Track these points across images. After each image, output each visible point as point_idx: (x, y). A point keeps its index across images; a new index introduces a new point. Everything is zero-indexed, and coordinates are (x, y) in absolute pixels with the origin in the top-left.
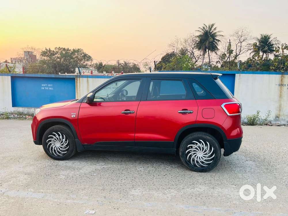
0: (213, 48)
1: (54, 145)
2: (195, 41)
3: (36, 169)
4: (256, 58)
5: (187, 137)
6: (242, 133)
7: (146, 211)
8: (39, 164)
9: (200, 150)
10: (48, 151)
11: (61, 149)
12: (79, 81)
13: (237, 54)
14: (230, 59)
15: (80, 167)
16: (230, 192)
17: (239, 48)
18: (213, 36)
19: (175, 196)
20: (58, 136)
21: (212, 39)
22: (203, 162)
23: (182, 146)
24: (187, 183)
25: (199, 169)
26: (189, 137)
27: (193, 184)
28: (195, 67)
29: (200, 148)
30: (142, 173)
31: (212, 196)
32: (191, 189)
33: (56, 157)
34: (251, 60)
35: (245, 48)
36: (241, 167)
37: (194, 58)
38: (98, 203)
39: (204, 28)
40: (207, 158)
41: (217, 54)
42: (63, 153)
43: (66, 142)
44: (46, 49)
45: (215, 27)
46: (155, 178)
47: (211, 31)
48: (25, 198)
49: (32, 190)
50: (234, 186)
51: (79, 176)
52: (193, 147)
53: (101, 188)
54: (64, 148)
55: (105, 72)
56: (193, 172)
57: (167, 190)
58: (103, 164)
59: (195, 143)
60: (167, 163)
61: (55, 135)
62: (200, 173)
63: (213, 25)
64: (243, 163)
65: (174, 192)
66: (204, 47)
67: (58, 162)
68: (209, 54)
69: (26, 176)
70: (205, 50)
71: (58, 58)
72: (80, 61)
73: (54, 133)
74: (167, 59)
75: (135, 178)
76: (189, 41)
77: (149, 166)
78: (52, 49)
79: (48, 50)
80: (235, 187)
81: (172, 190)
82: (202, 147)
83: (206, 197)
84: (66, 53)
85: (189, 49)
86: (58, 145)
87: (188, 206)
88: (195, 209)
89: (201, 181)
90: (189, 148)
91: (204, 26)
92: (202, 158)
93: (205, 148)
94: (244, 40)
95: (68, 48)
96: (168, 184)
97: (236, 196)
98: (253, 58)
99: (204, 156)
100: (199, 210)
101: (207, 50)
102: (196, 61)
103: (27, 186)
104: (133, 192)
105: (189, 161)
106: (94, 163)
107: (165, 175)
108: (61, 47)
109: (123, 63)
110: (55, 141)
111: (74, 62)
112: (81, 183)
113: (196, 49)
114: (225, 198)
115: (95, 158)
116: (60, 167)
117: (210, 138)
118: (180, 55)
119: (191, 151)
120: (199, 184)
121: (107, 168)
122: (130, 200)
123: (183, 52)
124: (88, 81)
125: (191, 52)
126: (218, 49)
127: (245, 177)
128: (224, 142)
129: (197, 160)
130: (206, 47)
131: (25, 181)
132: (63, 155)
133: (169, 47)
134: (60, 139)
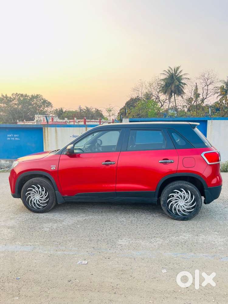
0: (179, 91)
1: (34, 198)
2: (160, 84)
3: (18, 223)
4: (224, 101)
5: (169, 186)
6: (222, 181)
7: (136, 260)
8: (19, 217)
9: (182, 198)
10: (27, 204)
11: (41, 202)
12: (47, 130)
13: (203, 98)
14: (196, 103)
15: (62, 219)
16: (214, 238)
17: (205, 92)
18: (179, 79)
19: (162, 244)
20: (37, 189)
21: (178, 83)
22: (184, 211)
23: (164, 195)
24: (171, 231)
25: (181, 217)
26: (171, 186)
27: (177, 232)
28: (161, 111)
29: (181, 197)
30: (125, 224)
31: (197, 243)
32: (176, 237)
33: (36, 210)
34: (219, 104)
35: (212, 91)
36: (221, 214)
37: (159, 102)
38: (89, 253)
39: (169, 71)
40: (189, 206)
41: (183, 98)
42: (43, 205)
43: (46, 194)
44: (3, 96)
45: (181, 70)
46: (138, 227)
47: (177, 74)
48: (14, 251)
49: (20, 243)
50: (216, 233)
51: (63, 228)
52: (174, 196)
53: (88, 239)
54: (43, 201)
55: (67, 119)
56: (175, 221)
57: (153, 239)
58: (84, 215)
59: (176, 192)
60: (148, 213)
61: (34, 188)
62: (181, 221)
63: (178, 68)
64: (222, 210)
65: (160, 241)
66: (170, 91)
67: (38, 215)
68: (175, 98)
69: (9, 230)
70: (171, 95)
71: (15, 104)
72: (39, 108)
73: (33, 186)
74: (131, 103)
75: (119, 228)
76: (154, 85)
77: (131, 216)
78: (9, 95)
79: (4, 96)
80: (218, 233)
81: (157, 239)
82: (183, 196)
83: (191, 244)
84: (24, 99)
85: (154, 93)
86: (37, 197)
87: (176, 253)
88: (183, 256)
89: (184, 229)
90: (170, 197)
91: (169, 69)
92: (183, 206)
93: (186, 196)
94: (210, 84)
95: (26, 94)
96: (152, 233)
97: (220, 242)
98: (221, 102)
99: (185, 205)
100: (187, 257)
101: (173, 94)
102: (162, 106)
103: (14, 239)
104: (120, 242)
105: (171, 210)
106: (74, 215)
107: (148, 224)
108: (18, 93)
109: (85, 108)
110: (34, 194)
111: (33, 108)
112: (66, 235)
113: (161, 93)
114: (209, 244)
115: (74, 210)
116: (42, 220)
117: (191, 187)
118: (145, 99)
119: (172, 200)
120: (183, 232)
121: (89, 220)
122: (119, 250)
123: (148, 96)
124: (56, 130)
125: (156, 96)
126: (184, 93)
127: (226, 224)
128: (205, 190)
129: (178, 208)
130: (172, 91)
131: (10, 235)
132: (43, 208)
133: (133, 91)
134: (40, 192)
